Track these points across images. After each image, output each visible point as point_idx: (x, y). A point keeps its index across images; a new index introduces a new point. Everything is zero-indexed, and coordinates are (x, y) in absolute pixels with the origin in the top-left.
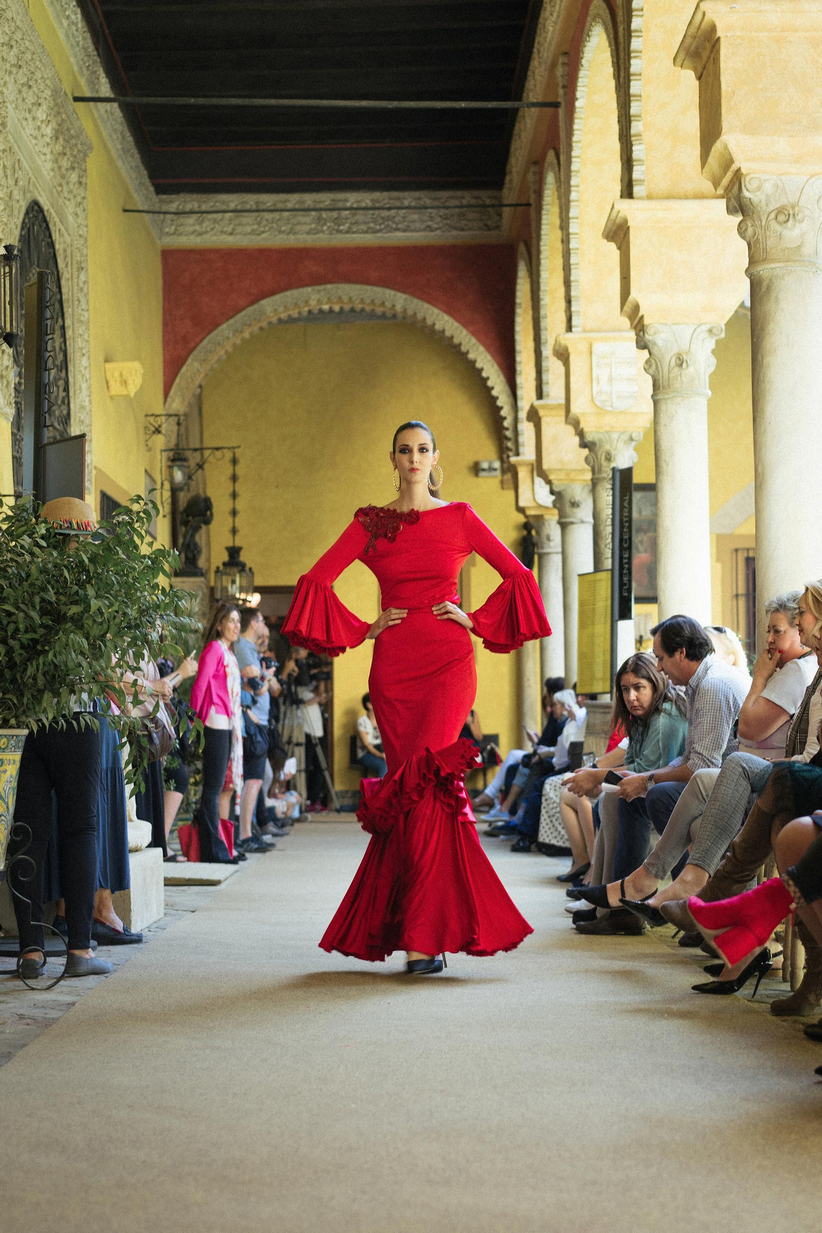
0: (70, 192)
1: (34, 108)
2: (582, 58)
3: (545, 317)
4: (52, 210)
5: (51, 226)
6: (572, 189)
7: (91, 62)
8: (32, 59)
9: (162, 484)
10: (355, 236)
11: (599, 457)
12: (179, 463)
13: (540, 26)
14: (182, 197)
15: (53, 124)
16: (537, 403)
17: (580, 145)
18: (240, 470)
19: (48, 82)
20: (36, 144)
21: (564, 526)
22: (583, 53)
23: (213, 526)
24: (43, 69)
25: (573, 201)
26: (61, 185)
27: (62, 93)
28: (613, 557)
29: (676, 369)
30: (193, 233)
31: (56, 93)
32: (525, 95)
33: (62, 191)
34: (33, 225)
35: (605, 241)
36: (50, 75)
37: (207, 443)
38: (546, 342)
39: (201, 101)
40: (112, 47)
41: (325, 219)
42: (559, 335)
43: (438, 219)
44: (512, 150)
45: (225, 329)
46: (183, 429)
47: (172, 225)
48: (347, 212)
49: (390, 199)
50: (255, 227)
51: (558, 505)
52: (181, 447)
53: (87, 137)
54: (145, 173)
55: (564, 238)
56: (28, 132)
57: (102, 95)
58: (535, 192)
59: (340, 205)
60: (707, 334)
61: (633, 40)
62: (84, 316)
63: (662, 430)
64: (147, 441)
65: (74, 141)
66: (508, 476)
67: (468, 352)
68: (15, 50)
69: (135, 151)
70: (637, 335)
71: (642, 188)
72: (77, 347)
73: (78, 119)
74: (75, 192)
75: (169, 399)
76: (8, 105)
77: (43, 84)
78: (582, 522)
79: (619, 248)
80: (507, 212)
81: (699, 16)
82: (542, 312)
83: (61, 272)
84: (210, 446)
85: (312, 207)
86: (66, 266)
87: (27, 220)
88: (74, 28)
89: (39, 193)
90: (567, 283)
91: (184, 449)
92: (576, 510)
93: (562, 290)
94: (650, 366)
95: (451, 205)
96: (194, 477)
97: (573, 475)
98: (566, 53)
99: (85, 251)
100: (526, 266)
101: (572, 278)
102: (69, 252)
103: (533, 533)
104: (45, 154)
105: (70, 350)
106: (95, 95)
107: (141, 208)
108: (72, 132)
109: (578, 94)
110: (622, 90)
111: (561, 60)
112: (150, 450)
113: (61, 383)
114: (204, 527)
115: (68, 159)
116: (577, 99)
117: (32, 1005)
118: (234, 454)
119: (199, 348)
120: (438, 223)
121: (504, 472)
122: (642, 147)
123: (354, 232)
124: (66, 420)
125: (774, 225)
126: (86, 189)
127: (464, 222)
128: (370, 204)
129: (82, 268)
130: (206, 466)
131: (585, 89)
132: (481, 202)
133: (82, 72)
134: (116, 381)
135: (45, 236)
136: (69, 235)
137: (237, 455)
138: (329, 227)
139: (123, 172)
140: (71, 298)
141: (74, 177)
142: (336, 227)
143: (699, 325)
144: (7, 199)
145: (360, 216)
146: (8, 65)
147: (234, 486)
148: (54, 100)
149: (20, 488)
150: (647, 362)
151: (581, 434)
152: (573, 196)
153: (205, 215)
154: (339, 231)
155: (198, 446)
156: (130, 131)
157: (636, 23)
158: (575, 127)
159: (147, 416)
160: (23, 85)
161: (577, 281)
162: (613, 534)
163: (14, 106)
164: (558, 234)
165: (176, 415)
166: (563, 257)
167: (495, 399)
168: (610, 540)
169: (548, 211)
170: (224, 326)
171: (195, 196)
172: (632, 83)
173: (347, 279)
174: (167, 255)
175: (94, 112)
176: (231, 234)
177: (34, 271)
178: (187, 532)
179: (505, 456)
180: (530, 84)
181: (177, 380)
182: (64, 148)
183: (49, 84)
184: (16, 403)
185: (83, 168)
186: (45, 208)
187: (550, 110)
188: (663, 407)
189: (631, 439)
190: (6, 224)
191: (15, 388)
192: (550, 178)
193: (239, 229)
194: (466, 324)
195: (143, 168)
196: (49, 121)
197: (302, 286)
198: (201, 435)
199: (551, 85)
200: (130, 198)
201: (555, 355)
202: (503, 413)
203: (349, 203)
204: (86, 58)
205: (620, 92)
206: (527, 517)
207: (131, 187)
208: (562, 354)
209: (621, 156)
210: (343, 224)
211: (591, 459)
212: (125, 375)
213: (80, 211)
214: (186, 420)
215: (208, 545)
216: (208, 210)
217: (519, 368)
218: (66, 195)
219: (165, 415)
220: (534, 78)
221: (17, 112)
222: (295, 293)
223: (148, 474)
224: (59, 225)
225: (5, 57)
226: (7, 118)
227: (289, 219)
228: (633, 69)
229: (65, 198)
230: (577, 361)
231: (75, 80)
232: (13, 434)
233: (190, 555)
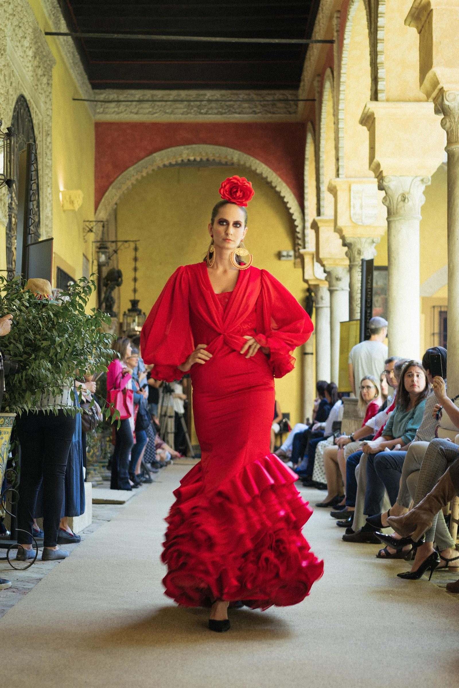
0: (42, 89)
1: (22, 40)
2: (348, 15)
3: (323, 167)
4: (31, 100)
5: (31, 109)
6: (341, 92)
7: (55, 10)
8: (21, 11)
9: (93, 262)
10: (210, 116)
11: (354, 252)
12: (103, 250)
14: (108, 91)
15: (33, 49)
16: (317, 219)
17: (346, 66)
18: (139, 255)
19: (30, 24)
20: (23, 62)
21: (331, 292)
22: (349, 12)
23: (122, 287)
24: (28, 16)
25: (342, 100)
26: (37, 85)
27: (39, 31)
28: (361, 312)
29: (402, 203)
30: (113, 113)
31: (35, 30)
32: (313, 34)
33: (37, 89)
34: (21, 109)
35: (360, 125)
36: (32, 20)
37: (121, 238)
38: (323, 182)
39: (121, 36)
41: (192, 106)
42: (331, 180)
43: (260, 107)
44: (305, 67)
45: (131, 170)
46: (105, 229)
47: (101, 107)
48: (205, 102)
49: (232, 94)
50: (150, 110)
51: (328, 279)
52: (104, 240)
53: (53, 57)
54: (86, 76)
55: (336, 122)
56: (19, 54)
57: (62, 32)
58: (318, 92)
59: (201, 98)
60: (420, 182)
61: (380, 6)
62: (49, 163)
63: (392, 238)
64: (84, 236)
65: (45, 59)
66: (299, 260)
67: (276, 187)
68: (11, 6)
69: (80, 64)
70: (379, 182)
71: (383, 94)
72: (44, 181)
73: (48, 46)
74: (45, 89)
75: (98, 211)
76: (7, 38)
77: (27, 25)
78: (343, 290)
79: (369, 130)
80: (301, 104)
82: (321, 165)
83: (36, 137)
84: (121, 239)
85: (184, 99)
86: (39, 133)
87: (17, 107)
89: (24, 90)
90: (337, 148)
91: (106, 241)
92: (338, 282)
93: (333, 152)
94: (386, 201)
95: (268, 99)
96: (111, 258)
97: (337, 262)
98: (339, 11)
99: (50, 124)
100: (312, 136)
101: (340, 145)
102: (41, 124)
103: (313, 294)
104: (28, 67)
105: (40, 183)
106: (58, 31)
107: (83, 98)
108: (44, 53)
109: (346, 36)
110: (373, 36)
111: (336, 15)
112: (86, 242)
113: (35, 202)
114: (117, 288)
115: (42, 70)
116: (345, 39)
117: (16, 580)
118: (136, 245)
119: (116, 182)
120: (260, 110)
121: (296, 257)
122: (383, 71)
123: (209, 114)
124: (38, 224)
126: (51, 87)
127: (275, 109)
128: (220, 98)
129: (49, 134)
130: (119, 252)
131: (350, 33)
132: (286, 97)
133: (50, 17)
134: (67, 201)
135: (27, 115)
136: (41, 115)
137: (137, 246)
138: (195, 111)
139: (73, 76)
140: (41, 153)
141: (45, 80)
142: (199, 111)
143: (416, 177)
144: (6, 94)
145: (213, 105)
146: (8, 14)
147: (136, 264)
148: (34, 35)
149: (10, 266)
150: (384, 198)
151: (343, 238)
152: (341, 96)
153: (120, 103)
154: (201, 113)
155: (114, 239)
156: (78, 52)
158: (343, 55)
159: (84, 221)
160: (16, 26)
161: (343, 148)
162: (361, 298)
163: (10, 38)
164: (331, 118)
165: (102, 221)
166: (335, 132)
167: (291, 215)
168: (359, 302)
169: (326, 104)
170: (131, 169)
171: (115, 91)
172: (379, 32)
173: (205, 142)
174: (98, 125)
175: (57, 41)
176: (137, 113)
177: (20, 137)
178: (107, 290)
179: (296, 249)
180: (316, 28)
181: (103, 200)
182: (39, 63)
183: (31, 25)
184: (9, 215)
185: (50, 74)
186: (28, 99)
187: (329, 45)
188: (393, 225)
189: (373, 242)
190: (5, 109)
191: (8, 207)
192: (327, 85)
193: (141, 111)
194: (275, 170)
195: (84, 73)
196: (31, 47)
197: (178, 146)
198: (116, 233)
199: (329, 29)
200: (77, 92)
201: (328, 191)
202: (296, 223)
203: (207, 97)
204: (53, 9)
205: (371, 37)
206: (309, 285)
207: (78, 85)
208: (333, 190)
209: (371, 75)
210: (203, 109)
211: (349, 253)
212: (73, 198)
213: (48, 100)
214: (108, 224)
215: (119, 298)
216: (123, 99)
217: (306, 196)
218: (40, 91)
219: (95, 221)
220: (319, 25)
221: (12, 42)
222: (174, 149)
223: (85, 256)
224: (35, 109)
225: (6, 10)
226: (6, 45)
227: (171, 106)
228: (379, 24)
229: (39, 93)
230: (342, 195)
231: (46, 23)
232: (7, 234)
233: (108, 304)
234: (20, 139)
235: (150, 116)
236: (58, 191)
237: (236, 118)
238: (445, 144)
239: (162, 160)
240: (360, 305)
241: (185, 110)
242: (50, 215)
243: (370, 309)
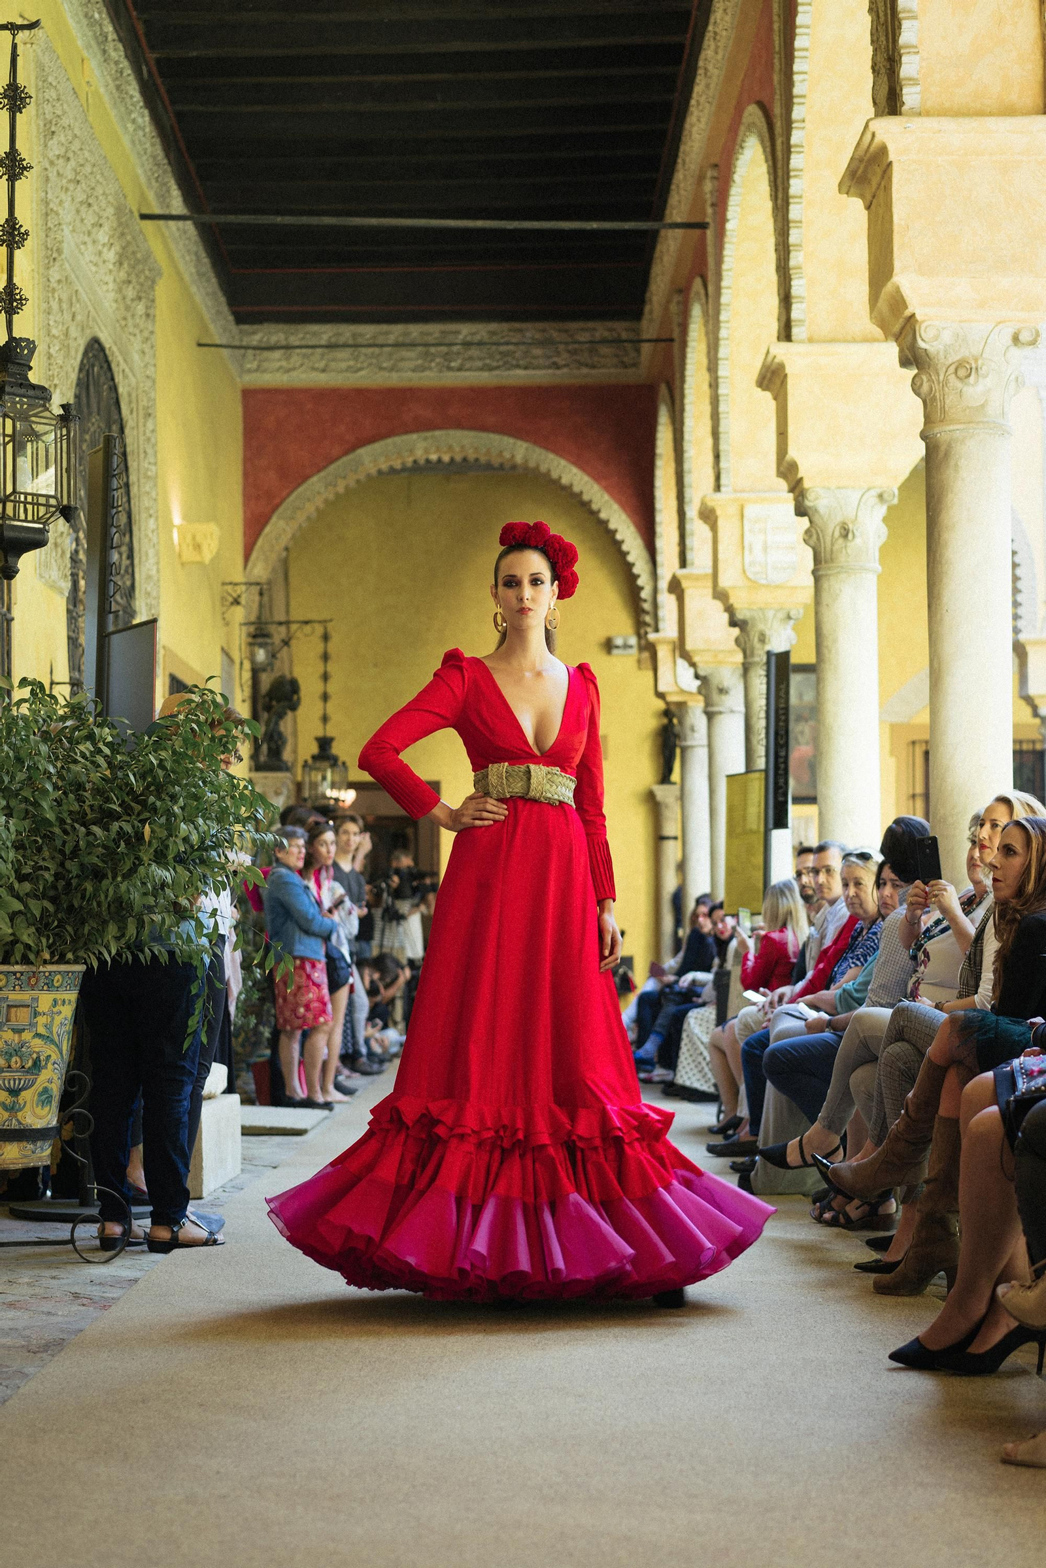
0: (136, 326)
1: (95, 230)
2: (734, 172)
3: (690, 472)
4: (115, 349)
5: (113, 366)
6: (722, 325)
7: (161, 171)
8: (92, 173)
9: (241, 664)
10: (468, 374)
11: (751, 638)
12: (260, 640)
13: (685, 133)
14: (266, 327)
15: (117, 248)
16: (681, 573)
17: (730, 273)
18: (332, 647)
19: (110, 198)
20: (96, 272)
21: (710, 716)
22: (735, 167)
24: (104, 183)
26: (125, 319)
27: (127, 211)
28: (767, 756)
29: (841, 541)
30: (278, 370)
31: (120, 210)
32: (667, 212)
33: (126, 325)
34: (93, 366)
35: (759, 389)
36: (113, 191)
37: (296, 615)
38: (691, 501)
40: (186, 155)
41: (433, 355)
42: (705, 497)
43: (565, 355)
44: (652, 275)
45: (315, 482)
46: (266, 598)
47: (255, 359)
48: (458, 347)
49: (510, 330)
50: (352, 363)
51: (703, 691)
52: (263, 619)
53: (156, 262)
54: (223, 299)
55: (713, 382)
56: (88, 259)
57: (174, 212)
58: (680, 325)
59: (450, 338)
60: (876, 500)
61: (793, 156)
62: (151, 470)
63: (824, 610)
64: (223, 613)
65: (141, 267)
66: (646, 655)
67: (599, 511)
68: (72, 163)
69: (211, 274)
70: (796, 500)
71: (803, 329)
72: (143, 506)
73: (145, 240)
74: (142, 326)
75: (250, 564)
76: (64, 227)
77: (104, 201)
78: (732, 711)
79: (775, 399)
80: (646, 348)
81: (868, 137)
82: (686, 466)
83: (125, 420)
84: (297, 618)
85: (418, 341)
86: (132, 412)
87: (85, 361)
88: (141, 133)
89: (100, 329)
90: (716, 434)
91: (266, 623)
92: (723, 697)
93: (709, 441)
94: (811, 536)
95: (582, 339)
96: (278, 656)
97: (721, 657)
98: (716, 166)
99: (152, 395)
100: (669, 411)
101: (721, 429)
102: (134, 395)
103: (675, 721)
104: (107, 283)
105: (135, 511)
106: (166, 212)
107: (218, 342)
108: (139, 256)
109: (730, 214)
110: (780, 214)
111: (709, 174)
112: (227, 624)
113: (124, 549)
114: (290, 714)
115: (134, 288)
116: (728, 220)
117: (88, 1281)
118: (325, 628)
119: (284, 505)
120: (565, 360)
121: (641, 649)
122: (801, 282)
123: (466, 370)
124: (131, 592)
125: (952, 378)
126: (154, 321)
127: (596, 359)
128: (486, 338)
129: (150, 415)
130: (293, 642)
131: (738, 209)
132: (615, 335)
133: (151, 184)
134: (188, 545)
135: (107, 377)
136: (134, 375)
137: (329, 631)
138: (438, 364)
139: (198, 299)
140: (136, 449)
141: (140, 308)
143: (869, 489)
144: (62, 337)
145: (474, 352)
146: (64, 181)
147: (326, 667)
148: (118, 219)
149: (77, 674)
150: (807, 532)
151: (729, 609)
152: (723, 333)
153: (292, 351)
154: (449, 369)
155: (283, 618)
156: (206, 251)
157: (796, 137)
158: (726, 253)
160: (81, 203)
161: (727, 433)
162: (767, 728)
163: (71, 228)
164: (705, 377)
165: (258, 584)
166: (711, 403)
167: (629, 566)
168: (763, 735)
169: (694, 348)
170: (315, 479)
171: (281, 326)
172: (791, 207)
173: (459, 425)
174: (249, 395)
175: (164, 230)
176: (323, 371)
177: (94, 420)
179: (642, 631)
180: (674, 199)
181: (260, 540)
182: (129, 275)
183: (112, 201)
184: (72, 575)
185: (151, 297)
186: (107, 346)
187: (698, 232)
188: (824, 585)
189: (789, 617)
190: (61, 367)
191: (71, 558)
192: (696, 311)
193: (333, 365)
194: (597, 477)
195: (220, 294)
196: (112, 244)
197: (406, 432)
198: (288, 605)
199: (698, 201)
200: (205, 329)
201: (701, 518)
202: (640, 582)
203: (461, 337)
204: (155, 168)
205: (777, 215)
206: (667, 703)
207: (207, 317)
208: (709, 516)
209: (779, 290)
210: (455, 360)
211: (742, 640)
212: (198, 539)
213: (146, 347)
214: (270, 589)
215: (295, 734)
216: (297, 343)
217: (659, 529)
218: (131, 330)
219: (246, 584)
220: (678, 193)
221: (75, 234)
222: (398, 440)
223: (225, 652)
224: (123, 365)
225: (61, 172)
226: (61, 242)
227: (390, 354)
228: (792, 191)
229: (130, 333)
230: (726, 526)
231: (142, 194)
232: (69, 611)
233: (273, 746)
234: (93, 424)
235: (349, 375)
236: (169, 525)
237: (518, 377)
238: (921, 426)
239: (375, 461)
240: (764, 742)
241: (420, 362)
242: (154, 572)
243: (784, 749)
